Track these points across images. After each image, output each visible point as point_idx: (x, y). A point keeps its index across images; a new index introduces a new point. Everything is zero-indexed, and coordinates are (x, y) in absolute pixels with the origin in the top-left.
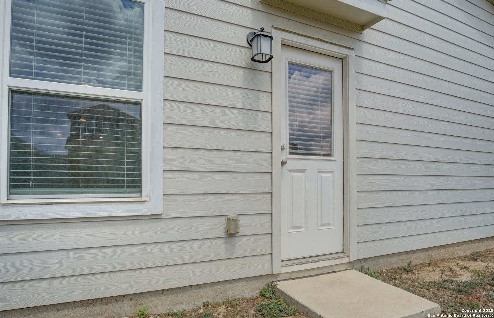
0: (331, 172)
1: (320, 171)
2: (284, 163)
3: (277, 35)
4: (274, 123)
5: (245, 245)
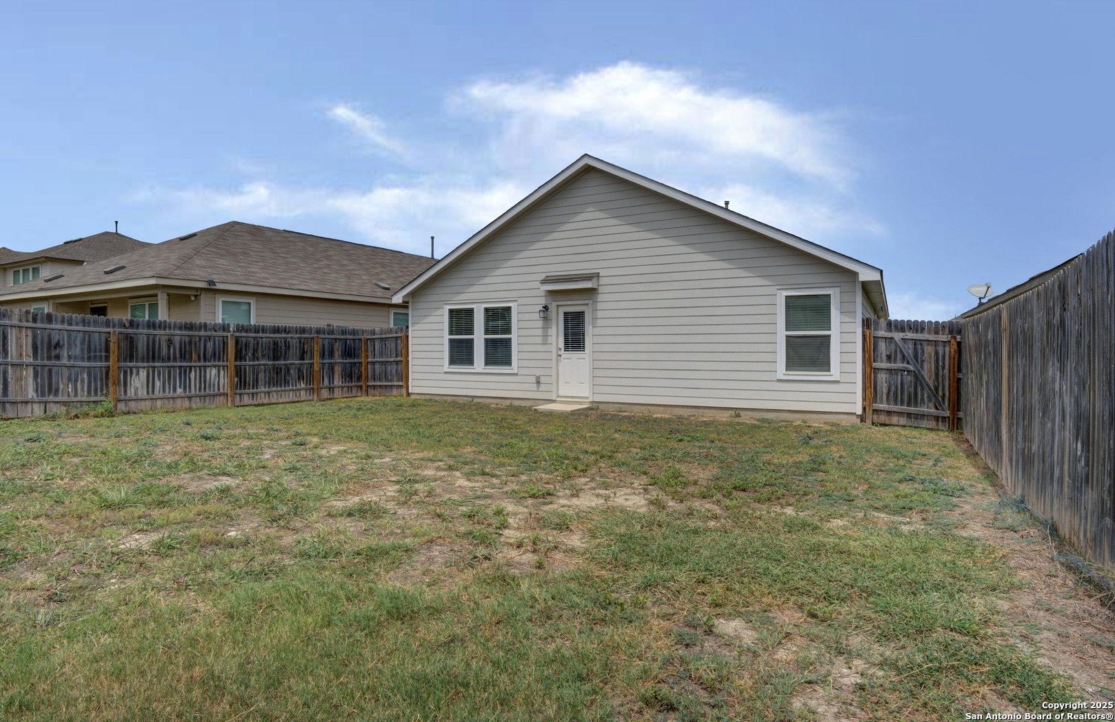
0: (584, 359)
1: (578, 359)
2: (561, 356)
3: (554, 304)
4: (552, 340)
5: (542, 387)
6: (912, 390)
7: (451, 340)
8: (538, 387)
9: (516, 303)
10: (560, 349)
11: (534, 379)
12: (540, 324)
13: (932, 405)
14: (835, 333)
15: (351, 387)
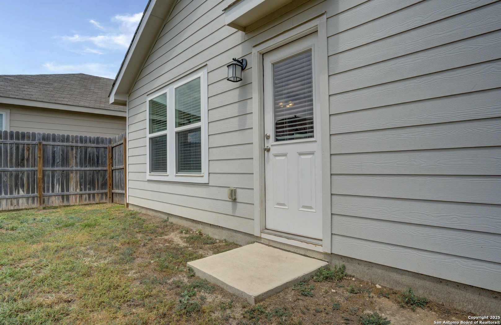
0: (312, 153)
1: (301, 154)
2: (268, 150)
3: (255, 51)
4: (254, 120)
5: (241, 209)
8: (234, 208)
9: (206, 70)
10: (268, 137)
11: (228, 194)
12: (234, 95)
15: (94, 194)
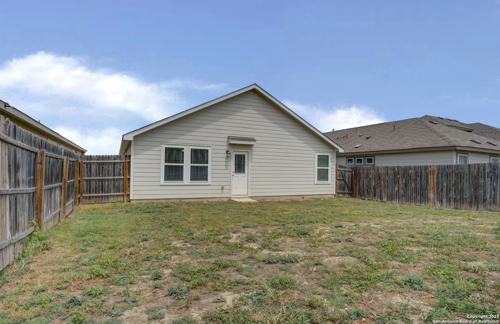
1: (242, 176)
2: (233, 176)
3: (232, 150)
4: (231, 168)
5: (225, 191)
6: (344, 186)
7: (166, 166)
8: (222, 191)
9: (211, 148)
10: (233, 172)
11: (220, 187)
12: (224, 160)
13: (347, 190)
14: (329, 168)
